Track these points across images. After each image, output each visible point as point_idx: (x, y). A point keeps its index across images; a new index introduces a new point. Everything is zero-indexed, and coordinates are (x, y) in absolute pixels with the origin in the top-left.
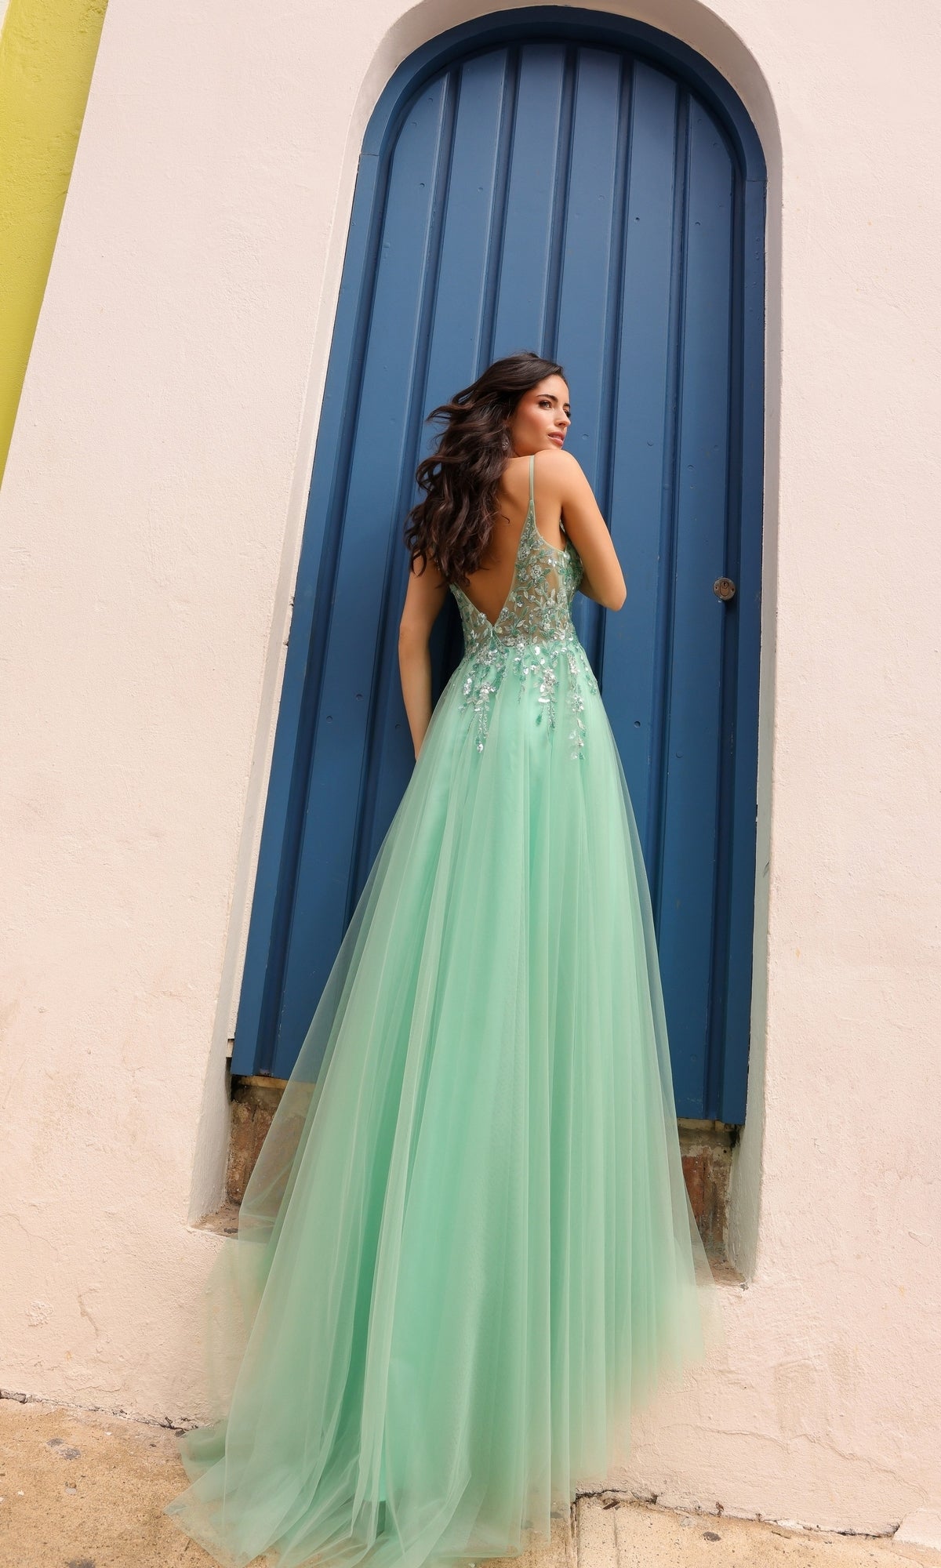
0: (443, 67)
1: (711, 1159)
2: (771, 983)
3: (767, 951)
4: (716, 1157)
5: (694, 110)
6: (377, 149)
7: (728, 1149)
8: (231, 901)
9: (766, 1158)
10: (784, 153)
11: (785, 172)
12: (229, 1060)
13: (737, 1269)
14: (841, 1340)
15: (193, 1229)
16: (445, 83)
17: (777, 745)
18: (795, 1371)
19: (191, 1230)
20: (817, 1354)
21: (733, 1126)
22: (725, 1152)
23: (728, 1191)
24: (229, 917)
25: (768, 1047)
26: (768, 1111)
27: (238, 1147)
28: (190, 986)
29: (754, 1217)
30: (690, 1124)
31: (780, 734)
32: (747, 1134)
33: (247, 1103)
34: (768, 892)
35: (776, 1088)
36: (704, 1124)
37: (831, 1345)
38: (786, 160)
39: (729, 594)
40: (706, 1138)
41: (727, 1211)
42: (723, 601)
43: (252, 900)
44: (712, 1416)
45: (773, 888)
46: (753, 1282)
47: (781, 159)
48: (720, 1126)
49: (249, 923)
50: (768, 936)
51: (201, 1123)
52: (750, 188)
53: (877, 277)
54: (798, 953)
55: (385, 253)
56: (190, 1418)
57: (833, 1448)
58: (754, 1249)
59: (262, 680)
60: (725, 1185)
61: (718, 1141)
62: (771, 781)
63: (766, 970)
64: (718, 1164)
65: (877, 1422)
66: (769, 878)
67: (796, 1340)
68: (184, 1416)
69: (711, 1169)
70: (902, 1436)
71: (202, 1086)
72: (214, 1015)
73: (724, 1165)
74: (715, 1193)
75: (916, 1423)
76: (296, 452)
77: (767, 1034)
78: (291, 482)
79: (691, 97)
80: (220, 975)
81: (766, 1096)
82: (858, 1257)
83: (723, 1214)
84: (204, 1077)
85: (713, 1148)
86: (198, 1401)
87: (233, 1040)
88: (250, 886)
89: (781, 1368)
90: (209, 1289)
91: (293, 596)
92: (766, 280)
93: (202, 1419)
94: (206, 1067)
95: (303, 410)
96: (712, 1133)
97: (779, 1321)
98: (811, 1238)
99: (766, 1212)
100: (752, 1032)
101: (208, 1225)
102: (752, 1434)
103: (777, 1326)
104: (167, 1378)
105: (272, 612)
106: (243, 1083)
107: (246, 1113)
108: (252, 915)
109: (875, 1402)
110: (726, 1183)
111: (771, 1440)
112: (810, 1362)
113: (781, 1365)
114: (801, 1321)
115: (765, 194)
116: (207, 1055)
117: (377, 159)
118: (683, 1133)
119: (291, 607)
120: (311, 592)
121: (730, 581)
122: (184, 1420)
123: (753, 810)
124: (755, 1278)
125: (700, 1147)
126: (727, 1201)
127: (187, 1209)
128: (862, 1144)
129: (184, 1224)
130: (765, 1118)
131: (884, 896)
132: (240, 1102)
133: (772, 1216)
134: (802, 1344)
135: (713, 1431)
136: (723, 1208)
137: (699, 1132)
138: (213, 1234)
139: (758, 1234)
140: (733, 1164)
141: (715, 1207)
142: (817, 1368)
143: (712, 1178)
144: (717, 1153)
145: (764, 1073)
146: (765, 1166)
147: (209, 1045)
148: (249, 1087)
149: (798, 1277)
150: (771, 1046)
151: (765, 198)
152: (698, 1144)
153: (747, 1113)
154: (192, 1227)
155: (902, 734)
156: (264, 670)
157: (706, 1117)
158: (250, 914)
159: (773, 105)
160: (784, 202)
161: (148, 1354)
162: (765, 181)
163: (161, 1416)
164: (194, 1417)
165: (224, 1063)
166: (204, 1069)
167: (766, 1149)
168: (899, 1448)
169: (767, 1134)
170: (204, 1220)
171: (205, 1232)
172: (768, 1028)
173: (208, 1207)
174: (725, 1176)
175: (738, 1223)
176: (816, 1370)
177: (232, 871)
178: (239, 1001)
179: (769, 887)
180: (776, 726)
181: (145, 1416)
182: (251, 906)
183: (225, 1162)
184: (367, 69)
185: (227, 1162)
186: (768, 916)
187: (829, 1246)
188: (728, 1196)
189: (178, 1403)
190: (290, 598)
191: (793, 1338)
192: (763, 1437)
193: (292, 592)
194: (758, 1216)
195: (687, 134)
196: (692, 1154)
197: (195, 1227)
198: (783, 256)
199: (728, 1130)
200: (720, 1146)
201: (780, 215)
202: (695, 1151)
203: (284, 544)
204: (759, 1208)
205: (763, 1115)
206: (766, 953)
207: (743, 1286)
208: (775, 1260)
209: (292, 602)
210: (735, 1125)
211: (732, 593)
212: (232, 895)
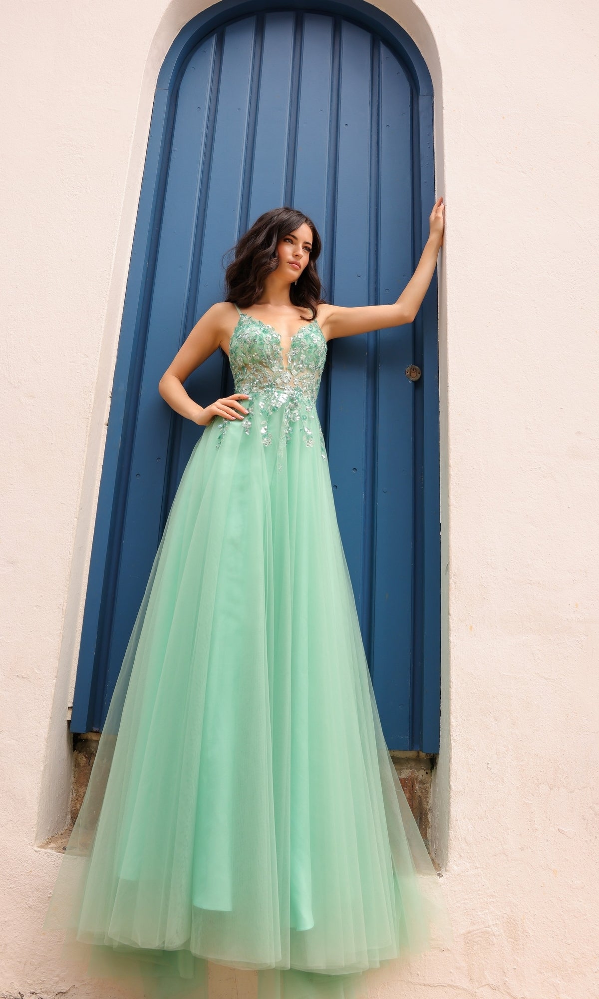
0: (213, 30)
1: (417, 779)
2: (452, 651)
3: (449, 628)
4: (420, 777)
5: (384, 52)
6: (167, 85)
7: (429, 771)
8: (65, 608)
9: (453, 778)
10: (443, 73)
11: (444, 86)
12: (69, 722)
13: (437, 861)
14: (512, 911)
15: (39, 849)
16: (213, 41)
17: (451, 479)
18: (479, 936)
19: (37, 849)
20: (495, 923)
21: (432, 755)
22: (427, 773)
23: (430, 802)
24: (63, 619)
25: (451, 697)
26: (453, 744)
27: (79, 785)
28: (36, 671)
29: (446, 823)
30: (399, 754)
31: (453, 472)
32: (441, 760)
33: (85, 753)
34: (448, 584)
35: (459, 727)
36: (412, 754)
37: (505, 916)
38: (445, 78)
39: (416, 376)
40: (413, 764)
41: (429, 816)
42: (413, 381)
43: (84, 606)
44: (419, 973)
45: (451, 582)
46: (446, 871)
47: (441, 77)
48: (423, 755)
49: (82, 623)
50: (450, 616)
51: (44, 770)
52: (422, 101)
53: (510, 153)
54: (471, 628)
55: (174, 155)
56: (37, 992)
57: (509, 994)
58: (447, 847)
59: (86, 450)
60: (427, 797)
61: (422, 765)
62: (448, 505)
63: (448, 641)
64: (422, 782)
65: (540, 973)
66: (449, 574)
67: (479, 913)
68: (32, 991)
69: (417, 786)
70: (560, 982)
71: (45, 743)
72: (53, 691)
73: (427, 783)
74: (421, 804)
75: (570, 972)
76: (109, 289)
77: (450, 688)
78: (105, 311)
79: (381, 43)
80: (57, 661)
81: (451, 733)
82: (522, 849)
83: (427, 819)
84: (46, 737)
85: (418, 771)
86: (43, 979)
87: (71, 707)
88: (82, 596)
89: (469, 935)
90: (50, 893)
91: (111, 391)
92: (435, 161)
93: (46, 992)
94: (47, 729)
95: (113, 261)
96: (417, 760)
97: (466, 899)
98: (487, 836)
99: (454, 819)
100: (442, 686)
101: (52, 845)
102: (450, 986)
103: (464, 903)
104: (20, 962)
105: (93, 402)
106: (82, 738)
107: (84, 760)
108: (84, 617)
109: (539, 957)
110: (428, 796)
111: (464, 989)
112: (490, 930)
113: (469, 933)
114: (482, 898)
115: (433, 104)
116: (48, 720)
117: (167, 92)
118: (396, 761)
119: (110, 399)
120: (124, 388)
121: (417, 367)
122: (33, 994)
123: (438, 527)
124: (447, 868)
125: (409, 770)
126: (429, 809)
127: (34, 835)
128: (522, 766)
129: (32, 846)
130: (451, 749)
131: (531, 584)
132: (80, 752)
133: (459, 821)
134: (483, 916)
135: (420, 985)
136: (427, 814)
137: (408, 760)
138: (53, 852)
139: (449, 836)
140: (433, 782)
141: (421, 813)
142: (495, 933)
143: (418, 793)
144: (421, 774)
145: (449, 717)
146: (452, 784)
147: (50, 713)
148: (86, 740)
149: (479, 866)
150: (454, 696)
151: (433, 107)
152: (407, 769)
153: (440, 745)
154: (38, 847)
155: (540, 468)
156: (87, 442)
157: (412, 749)
158: (83, 616)
159: (434, 42)
160: (444, 106)
161: (6, 945)
162: (432, 96)
163: (15, 991)
164: (39, 991)
165: (66, 724)
166: (46, 730)
167: (452, 773)
168: (558, 991)
169: (453, 761)
170: (50, 840)
171: (48, 851)
172: (451, 684)
173: (53, 830)
174: (427, 791)
175: (436, 826)
176: (495, 935)
177: (66, 586)
178: (75, 679)
179: (449, 581)
180: (450, 466)
181: (4, 992)
182: (83, 611)
183: (69, 796)
184: (156, 29)
185: (71, 796)
186: (448, 603)
187: (501, 842)
188: (430, 805)
189: (28, 981)
190: (109, 392)
191: (477, 912)
192: (457, 988)
193: (110, 388)
194: (449, 822)
195: (379, 68)
196: (403, 776)
197: (41, 847)
198: (445, 142)
199: (428, 757)
200: (422, 769)
201: (442, 115)
202: (406, 774)
203: (101, 353)
204: (449, 816)
205: (449, 747)
206: (449, 629)
207: (439, 875)
208: (462, 854)
209: (111, 395)
210: (434, 755)
211: (419, 376)
212: (65, 604)
